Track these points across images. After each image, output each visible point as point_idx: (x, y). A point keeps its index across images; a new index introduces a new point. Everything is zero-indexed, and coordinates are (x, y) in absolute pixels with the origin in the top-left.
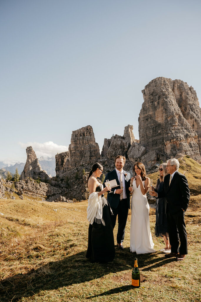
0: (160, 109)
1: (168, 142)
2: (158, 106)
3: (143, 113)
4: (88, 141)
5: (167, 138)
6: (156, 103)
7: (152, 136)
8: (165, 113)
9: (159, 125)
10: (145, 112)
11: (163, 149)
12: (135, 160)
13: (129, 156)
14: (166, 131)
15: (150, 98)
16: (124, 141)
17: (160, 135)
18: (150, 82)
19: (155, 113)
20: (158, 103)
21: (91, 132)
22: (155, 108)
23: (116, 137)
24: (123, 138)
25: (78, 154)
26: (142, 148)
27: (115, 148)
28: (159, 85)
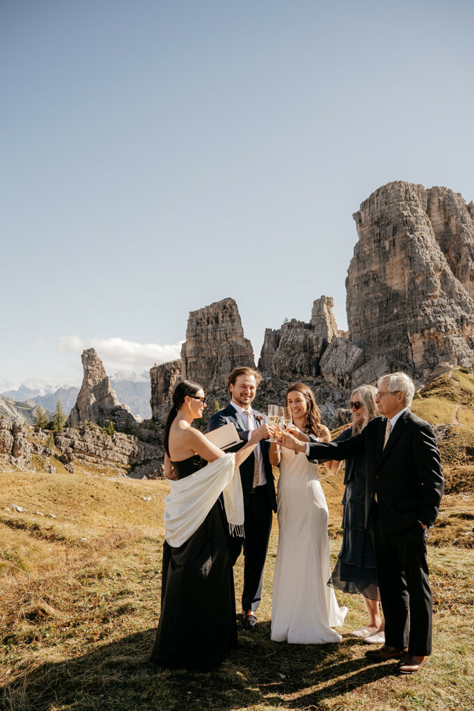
0: (398, 258)
1: (418, 336)
2: (392, 251)
3: (357, 267)
4: (226, 334)
5: (415, 326)
6: (387, 244)
7: (378, 322)
8: (408, 268)
9: (396, 296)
10: (361, 265)
11: (405, 353)
12: (338, 379)
13: (323, 369)
14: (413, 309)
15: (372, 232)
16: (312, 335)
17: (398, 319)
18: (373, 194)
19: (384, 269)
20: (393, 244)
21: (235, 313)
22: (385, 256)
23: (292, 325)
24: (310, 327)
25: (203, 366)
26: (354, 350)
27: (290, 351)
28: (395, 200)
